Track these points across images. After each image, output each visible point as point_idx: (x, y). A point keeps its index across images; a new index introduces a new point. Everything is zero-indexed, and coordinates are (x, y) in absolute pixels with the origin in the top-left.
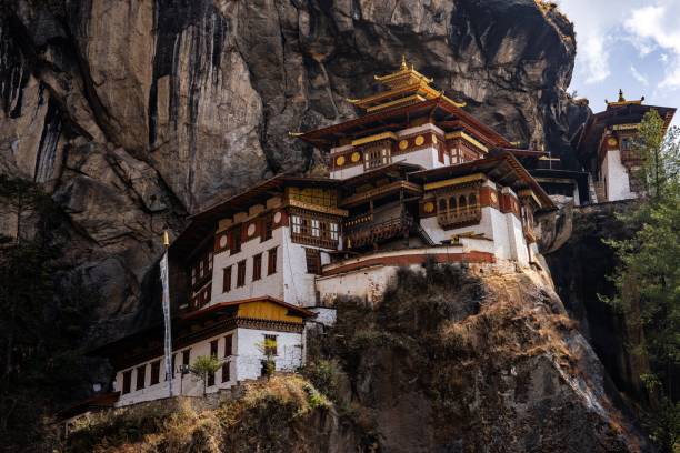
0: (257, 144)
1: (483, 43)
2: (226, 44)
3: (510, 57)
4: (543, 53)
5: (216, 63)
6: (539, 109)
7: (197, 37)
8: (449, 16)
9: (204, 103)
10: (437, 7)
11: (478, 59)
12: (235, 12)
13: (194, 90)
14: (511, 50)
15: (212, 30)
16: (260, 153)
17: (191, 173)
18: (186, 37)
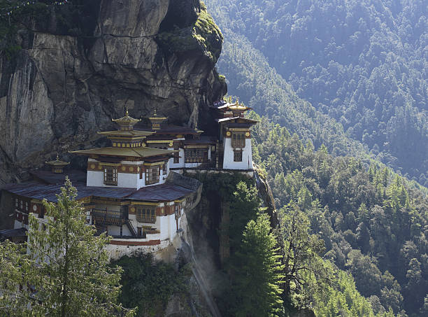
0: (49, 128)
1: (170, 70)
2: (36, 79)
3: (184, 75)
4: (201, 71)
5: (31, 88)
6: (197, 99)
7: (21, 75)
8: (153, 58)
9: (24, 110)
10: (148, 54)
11: (167, 78)
12: (41, 57)
13: (19, 103)
14: (185, 71)
15: (29, 72)
16: (51, 132)
17: (16, 145)
18: (16, 76)
